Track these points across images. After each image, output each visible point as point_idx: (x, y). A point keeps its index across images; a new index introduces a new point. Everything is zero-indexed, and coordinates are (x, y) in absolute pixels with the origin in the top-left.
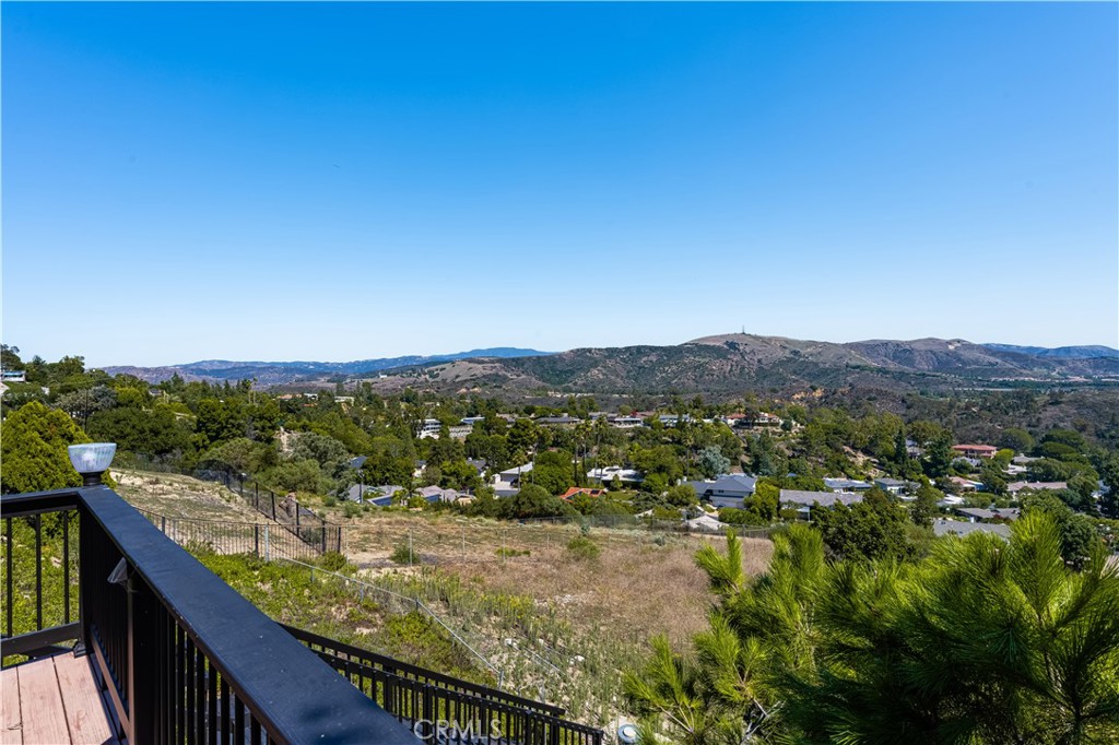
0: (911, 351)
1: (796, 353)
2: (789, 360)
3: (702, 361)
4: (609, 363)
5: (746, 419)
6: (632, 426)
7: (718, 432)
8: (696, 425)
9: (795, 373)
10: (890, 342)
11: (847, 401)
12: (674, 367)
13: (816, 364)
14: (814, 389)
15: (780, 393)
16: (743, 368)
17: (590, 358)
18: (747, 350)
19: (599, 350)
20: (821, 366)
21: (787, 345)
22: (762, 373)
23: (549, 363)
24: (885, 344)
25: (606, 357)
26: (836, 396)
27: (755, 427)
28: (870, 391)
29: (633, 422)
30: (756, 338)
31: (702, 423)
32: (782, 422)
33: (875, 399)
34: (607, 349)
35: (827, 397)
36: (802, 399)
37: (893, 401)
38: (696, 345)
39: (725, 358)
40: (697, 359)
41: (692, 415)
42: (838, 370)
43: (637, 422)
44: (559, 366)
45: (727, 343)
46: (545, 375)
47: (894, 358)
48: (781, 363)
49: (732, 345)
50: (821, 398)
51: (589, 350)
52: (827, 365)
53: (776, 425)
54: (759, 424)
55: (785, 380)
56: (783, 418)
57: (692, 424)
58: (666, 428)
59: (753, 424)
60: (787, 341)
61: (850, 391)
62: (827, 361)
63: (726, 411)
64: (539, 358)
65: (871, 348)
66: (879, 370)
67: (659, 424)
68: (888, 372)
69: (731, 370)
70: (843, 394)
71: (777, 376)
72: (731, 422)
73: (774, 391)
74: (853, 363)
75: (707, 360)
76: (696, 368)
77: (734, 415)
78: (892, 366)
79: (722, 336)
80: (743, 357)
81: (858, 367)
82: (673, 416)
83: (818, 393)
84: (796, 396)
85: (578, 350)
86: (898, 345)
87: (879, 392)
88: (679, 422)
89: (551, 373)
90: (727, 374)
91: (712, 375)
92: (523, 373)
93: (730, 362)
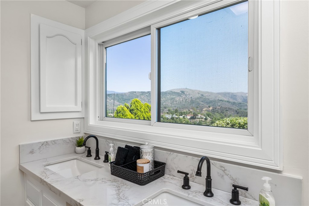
0: (236, 96)
1: (202, 95)
2: (200, 98)
3: (173, 97)
4: (142, 97)
5: (193, 116)
7: (185, 121)
8: (177, 118)
9: (202, 102)
10: (230, 92)
11: (220, 111)
13: (209, 99)
14: (209, 107)
15: (199, 108)
16: (186, 100)
17: (135, 95)
18: (188, 94)
19: (139, 92)
20: (210, 99)
21: (200, 93)
22: (192, 102)
23: (121, 95)
24: (229, 93)
25: (141, 94)
26: (216, 109)
27: (196, 119)
28: (226, 108)
30: (190, 90)
31: (179, 118)
33: (227, 110)
34: (141, 92)
35: (213, 110)
36: (206, 110)
37: (233, 111)
38: (171, 91)
39: (180, 96)
40: (171, 96)
41: (176, 115)
42: (215, 101)
44: (125, 97)
45: (181, 91)
46: (120, 100)
47: (231, 98)
48: (198, 98)
49: (183, 92)
50: (212, 110)
51: (135, 92)
52: (212, 100)
53: (202, 118)
55: (199, 104)
56: (204, 116)
58: (168, 119)
60: (200, 91)
61: (220, 108)
62: (212, 98)
63: (186, 114)
64: (117, 94)
65: (225, 94)
66: (228, 102)
67: (166, 118)
68: (230, 102)
69: (182, 100)
70: (218, 109)
71: (197, 103)
72: (189, 117)
73: (197, 107)
74: (220, 99)
75: (174, 97)
76: (171, 99)
77: (189, 115)
78: (231, 100)
79: (179, 89)
80: (186, 96)
81: (221, 100)
82: (170, 115)
83: (211, 108)
84: (204, 109)
85: (131, 92)
86: (232, 94)
87: (229, 108)
88: (172, 117)
89: (122, 100)
90: (181, 102)
91: (177, 102)
92: (112, 99)
93: (182, 98)
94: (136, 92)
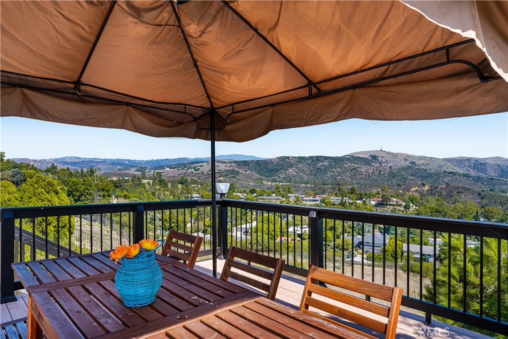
0: (485, 164)
1: (413, 163)
2: (409, 167)
3: (356, 166)
4: (300, 165)
5: (382, 201)
6: (313, 203)
7: (365, 208)
8: (352, 204)
9: (412, 175)
10: (472, 158)
11: (444, 193)
12: (339, 169)
13: (425, 170)
14: (424, 185)
15: (403, 187)
16: (381, 171)
17: (288, 162)
18: (384, 160)
19: (294, 157)
20: (429, 171)
21: (408, 159)
22: (392, 174)
23: (264, 164)
24: (469, 160)
25: (297, 162)
26: (437, 190)
27: (388, 207)
28: (459, 188)
29: (314, 200)
30: (389, 153)
31: (355, 203)
32: (404, 204)
33: (462, 192)
34: (298, 157)
35: (431, 190)
36: (416, 191)
37: (473, 194)
38: (352, 156)
39: (370, 165)
40: (352, 165)
41: (350, 198)
42: (438, 174)
43: (316, 200)
44: (270, 167)
45: (371, 156)
46: (261, 171)
47: (474, 168)
48: (404, 169)
49: (374, 157)
50: (428, 191)
51: (288, 158)
52: (432, 171)
53: (400, 205)
54: (390, 205)
55: (406, 179)
56: (405, 202)
57: (349, 203)
58: (334, 205)
59: (387, 205)
60: (408, 156)
61: (446, 187)
62: (432, 168)
63: (370, 196)
64: (258, 161)
65: (460, 161)
66: (464, 175)
67: (330, 203)
68: (470, 177)
69: (373, 172)
70: (442, 189)
71: (401, 177)
72: (373, 203)
73: (399, 185)
74: (448, 170)
75: (358, 166)
76: (352, 170)
77: (375, 199)
78: (473, 173)
79: (368, 152)
80: (381, 165)
81: (452, 173)
82: (338, 198)
83: (426, 188)
84: (413, 189)
85: (281, 157)
86: (477, 160)
87: (464, 188)
88: (342, 202)
89: (265, 170)
90: (370, 175)
91: (362, 175)
92: (248, 169)
93: (372, 167)
94: (290, 158)
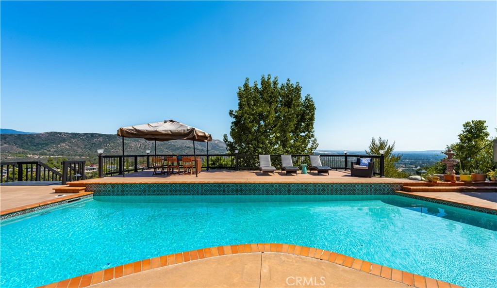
6: (91, 171)
12: (112, 144)
29: (91, 169)
43: (94, 169)
